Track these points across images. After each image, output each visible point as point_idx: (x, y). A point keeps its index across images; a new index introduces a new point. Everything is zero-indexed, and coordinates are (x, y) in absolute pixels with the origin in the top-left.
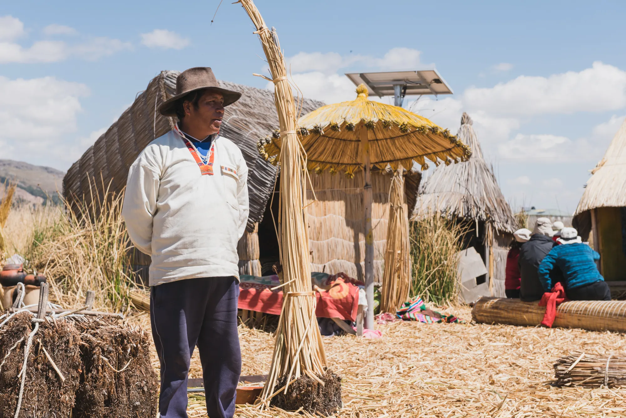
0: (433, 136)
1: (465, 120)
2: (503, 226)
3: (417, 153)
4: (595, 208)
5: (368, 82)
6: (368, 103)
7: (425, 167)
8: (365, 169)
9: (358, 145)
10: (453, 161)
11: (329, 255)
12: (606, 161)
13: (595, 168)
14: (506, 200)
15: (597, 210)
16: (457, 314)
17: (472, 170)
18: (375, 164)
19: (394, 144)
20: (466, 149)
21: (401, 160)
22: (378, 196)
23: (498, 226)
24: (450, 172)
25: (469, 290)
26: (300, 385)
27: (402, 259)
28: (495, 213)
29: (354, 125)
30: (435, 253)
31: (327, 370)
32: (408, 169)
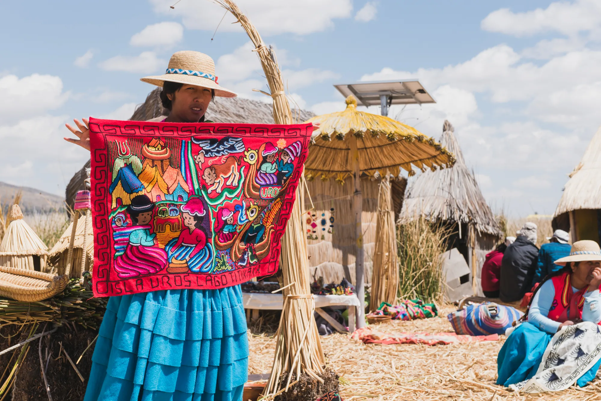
0: (419, 144)
1: (447, 127)
2: (485, 228)
3: (404, 160)
4: (572, 210)
5: (355, 93)
6: (357, 113)
7: (412, 173)
8: (355, 176)
9: (348, 153)
10: (438, 168)
11: (320, 258)
12: (583, 166)
13: (572, 172)
14: (487, 203)
15: (575, 212)
16: (443, 312)
17: (454, 174)
18: (364, 172)
19: (382, 151)
20: (451, 156)
21: (389, 167)
22: (367, 201)
23: (480, 228)
24: (433, 177)
25: (453, 290)
26: (301, 383)
27: (390, 261)
28: (477, 215)
29: (344, 134)
30: (421, 255)
31: (325, 369)
32: (396, 176)
